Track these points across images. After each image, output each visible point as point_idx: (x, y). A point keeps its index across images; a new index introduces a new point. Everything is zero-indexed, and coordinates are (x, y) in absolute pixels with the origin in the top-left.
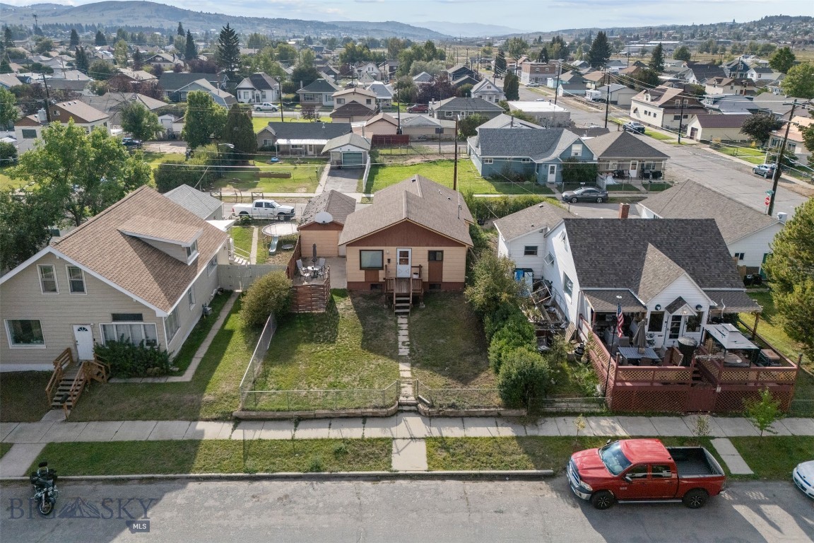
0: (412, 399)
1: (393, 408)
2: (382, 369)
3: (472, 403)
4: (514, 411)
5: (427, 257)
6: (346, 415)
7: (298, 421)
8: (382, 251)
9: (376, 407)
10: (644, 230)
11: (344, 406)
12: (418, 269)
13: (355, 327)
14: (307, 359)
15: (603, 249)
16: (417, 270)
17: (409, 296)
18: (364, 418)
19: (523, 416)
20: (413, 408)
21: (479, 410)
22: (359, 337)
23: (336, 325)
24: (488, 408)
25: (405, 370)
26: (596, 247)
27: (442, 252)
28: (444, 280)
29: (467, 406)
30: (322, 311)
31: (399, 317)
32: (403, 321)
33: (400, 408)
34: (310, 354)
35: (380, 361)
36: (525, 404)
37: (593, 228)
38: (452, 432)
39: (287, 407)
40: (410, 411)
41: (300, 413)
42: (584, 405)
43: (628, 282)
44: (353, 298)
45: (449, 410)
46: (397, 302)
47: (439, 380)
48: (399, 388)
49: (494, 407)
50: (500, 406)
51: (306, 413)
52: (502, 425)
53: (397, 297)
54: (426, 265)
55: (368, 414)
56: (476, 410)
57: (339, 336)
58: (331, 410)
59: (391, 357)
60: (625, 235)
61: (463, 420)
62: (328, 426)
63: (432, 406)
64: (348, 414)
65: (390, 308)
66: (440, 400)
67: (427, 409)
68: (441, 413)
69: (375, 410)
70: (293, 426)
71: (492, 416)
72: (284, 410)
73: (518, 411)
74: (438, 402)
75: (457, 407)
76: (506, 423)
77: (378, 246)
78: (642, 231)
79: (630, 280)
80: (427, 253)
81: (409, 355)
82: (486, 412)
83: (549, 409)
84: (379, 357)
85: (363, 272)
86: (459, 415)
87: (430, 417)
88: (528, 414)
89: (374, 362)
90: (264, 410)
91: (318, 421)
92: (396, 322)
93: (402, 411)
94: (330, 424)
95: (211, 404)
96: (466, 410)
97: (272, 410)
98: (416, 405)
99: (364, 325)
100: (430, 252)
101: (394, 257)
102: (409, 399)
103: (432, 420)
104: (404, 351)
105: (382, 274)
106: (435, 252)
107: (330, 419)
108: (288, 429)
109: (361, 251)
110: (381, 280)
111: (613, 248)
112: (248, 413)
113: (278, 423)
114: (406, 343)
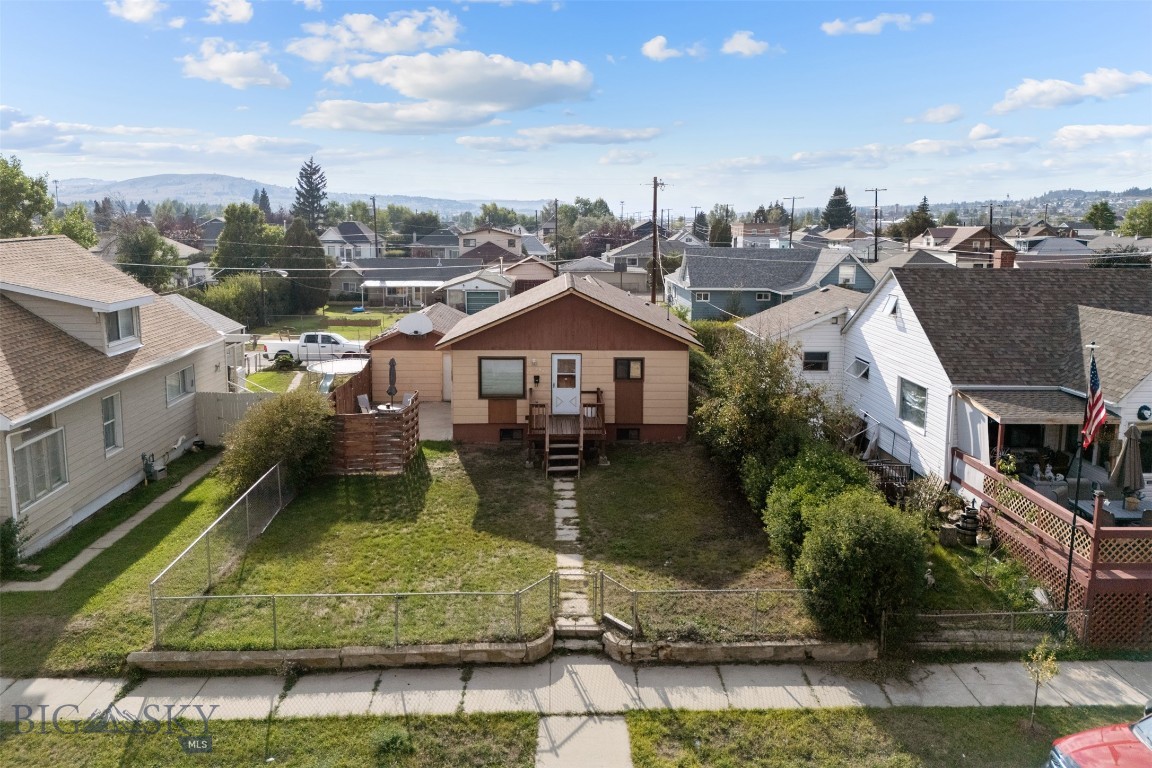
0: (588, 624)
1: (540, 641)
2: (516, 564)
3: (738, 629)
4: (845, 646)
5: (611, 371)
6: (422, 660)
7: (296, 674)
8: (524, 359)
9: (498, 639)
10: (1060, 287)
11: (417, 637)
12: (594, 396)
13: (462, 496)
14: (347, 549)
15: (984, 318)
16: (592, 399)
17: (577, 442)
18: (466, 668)
19: (871, 661)
20: (592, 644)
21: (758, 644)
22: (469, 513)
23: (420, 495)
24: (781, 639)
25: (570, 566)
26: (968, 314)
27: (641, 361)
28: (647, 420)
29: (726, 636)
30: (395, 473)
31: (557, 480)
32: (565, 487)
33: (560, 644)
34: (356, 540)
35: (513, 552)
36: (871, 632)
37: (954, 283)
38: (695, 697)
39: (271, 641)
40: (583, 652)
41: (303, 655)
42: (1016, 636)
43: (1054, 375)
44: (462, 454)
45: (683, 645)
46: (553, 451)
47: (651, 585)
48: (556, 603)
49: (795, 637)
50: (809, 637)
51: (320, 654)
52: (821, 682)
53: (551, 442)
54: (609, 387)
55: (477, 658)
56: (751, 644)
57: (425, 511)
58: (382, 645)
59: (539, 543)
60: (1022, 295)
61: (718, 670)
62: (373, 686)
63: (639, 637)
64: (425, 655)
65: (538, 467)
66: (656, 623)
67: (625, 643)
68: (662, 654)
69: (496, 647)
70: (280, 689)
71: (790, 662)
72: (264, 649)
73: (855, 647)
74: (655, 627)
75: (702, 636)
76: (829, 678)
77: (515, 348)
78: (1056, 288)
79: (1057, 371)
80: (611, 363)
81: (578, 540)
82: (776, 648)
83: (932, 645)
84: (512, 543)
85: (485, 403)
86: (709, 658)
87: (633, 664)
88: (880, 656)
89: (498, 552)
90: (214, 649)
91: (349, 675)
92: (550, 487)
93: (565, 652)
94: (378, 683)
95: (81, 637)
96: (725, 645)
97: (230, 649)
98: (598, 636)
99: (481, 493)
100: (617, 361)
101: (548, 371)
102: (580, 622)
103: (641, 671)
104: (569, 534)
105: (522, 408)
106: (627, 362)
107: (377, 669)
108: (263, 695)
109: (480, 359)
110: (521, 420)
111: (1003, 316)
112: (166, 656)
113: (242, 682)
114: (573, 521)
